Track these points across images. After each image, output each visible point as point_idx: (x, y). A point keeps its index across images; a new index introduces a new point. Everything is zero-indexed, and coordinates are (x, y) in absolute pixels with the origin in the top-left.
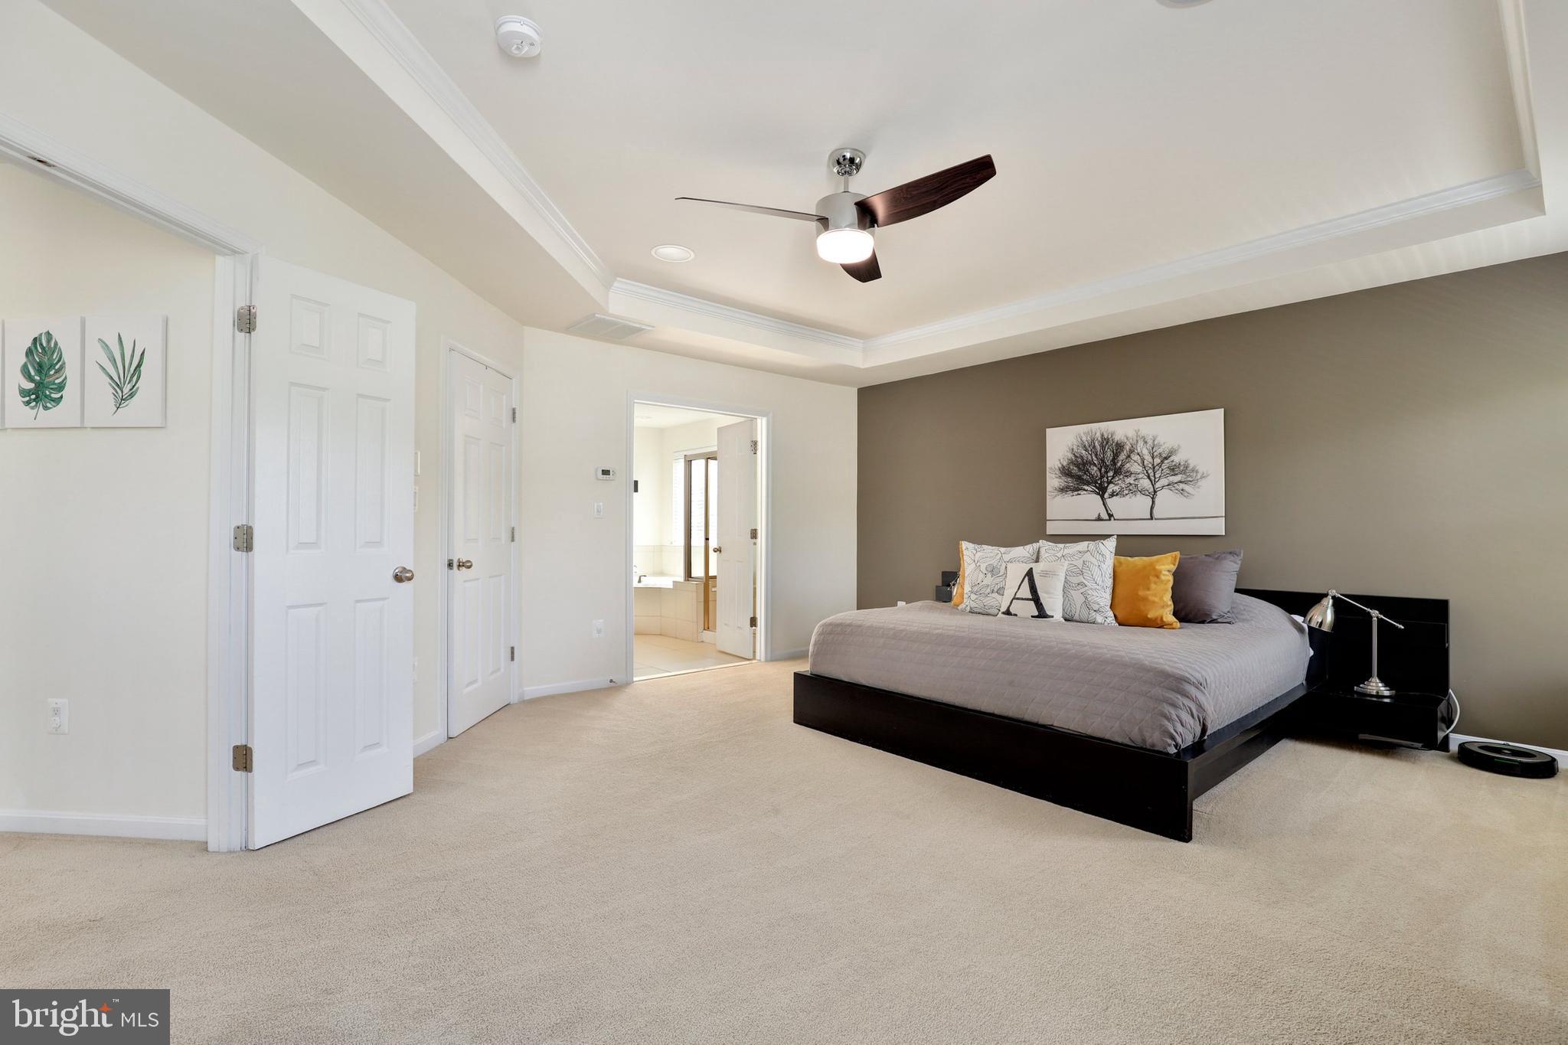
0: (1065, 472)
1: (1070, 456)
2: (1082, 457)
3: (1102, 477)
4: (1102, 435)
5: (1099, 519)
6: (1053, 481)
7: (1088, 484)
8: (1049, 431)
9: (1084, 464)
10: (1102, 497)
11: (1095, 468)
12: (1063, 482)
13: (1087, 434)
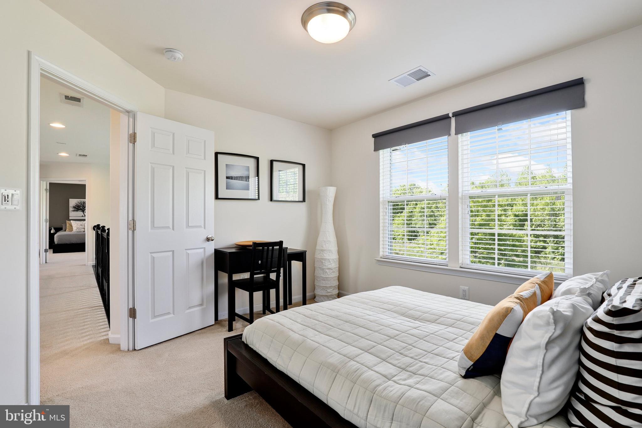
0: (74, 207)
1: (76, 204)
2: (78, 205)
3: (83, 209)
4: (83, 201)
5: (82, 216)
6: (71, 209)
7: (80, 210)
8: (70, 200)
9: (79, 206)
10: (83, 212)
11: (81, 208)
12: (74, 209)
13: (80, 201)
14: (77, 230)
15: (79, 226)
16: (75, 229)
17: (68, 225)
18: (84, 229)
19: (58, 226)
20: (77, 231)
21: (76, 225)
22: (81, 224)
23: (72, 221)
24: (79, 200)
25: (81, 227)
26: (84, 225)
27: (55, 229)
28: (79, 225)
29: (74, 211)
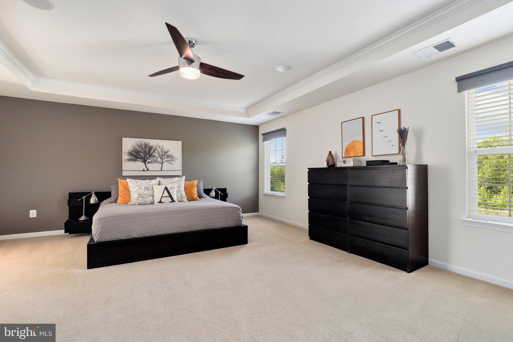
0: (130, 154)
1: (132, 148)
2: (137, 149)
3: (145, 157)
4: (145, 143)
5: (144, 170)
6: (125, 157)
7: (140, 158)
8: (124, 139)
9: (138, 152)
10: (145, 163)
11: (142, 154)
12: (129, 157)
13: (139, 142)
14: (140, 199)
15: (143, 191)
16: (134, 196)
17: (121, 188)
18: (153, 196)
19: (102, 189)
20: (140, 202)
21: (138, 187)
22: (147, 185)
23: (128, 180)
24: (138, 140)
25: (146, 192)
26: (152, 188)
27: (97, 194)
28: (143, 188)
29: (129, 160)
